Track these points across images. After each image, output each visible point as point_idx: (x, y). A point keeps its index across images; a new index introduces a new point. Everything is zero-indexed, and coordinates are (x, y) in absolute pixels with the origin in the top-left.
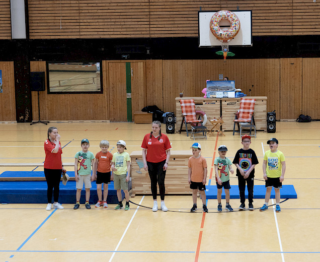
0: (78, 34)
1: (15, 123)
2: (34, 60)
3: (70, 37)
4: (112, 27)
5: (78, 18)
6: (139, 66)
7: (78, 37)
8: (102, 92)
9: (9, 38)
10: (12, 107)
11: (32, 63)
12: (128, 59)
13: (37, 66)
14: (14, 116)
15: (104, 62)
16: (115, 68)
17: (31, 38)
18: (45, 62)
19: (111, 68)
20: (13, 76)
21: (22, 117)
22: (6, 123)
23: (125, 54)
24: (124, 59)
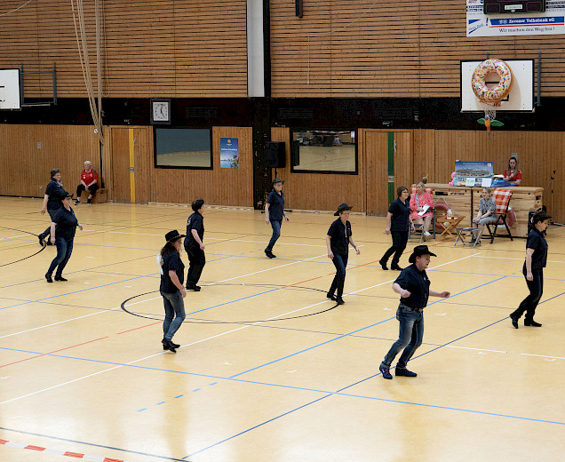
0: (329, 91)
1: (251, 210)
2: (277, 126)
3: (319, 96)
4: (372, 82)
5: (329, 69)
6: (404, 137)
7: (329, 95)
8: (356, 173)
9: (245, 96)
10: (249, 189)
11: (273, 129)
12: (390, 128)
13: (280, 134)
14: (252, 201)
15: (360, 130)
16: (374, 139)
17: (273, 96)
18: (288, 129)
19: (369, 140)
20: (251, 147)
21: (260, 203)
22: (242, 209)
23: (386, 121)
24: (385, 127)
